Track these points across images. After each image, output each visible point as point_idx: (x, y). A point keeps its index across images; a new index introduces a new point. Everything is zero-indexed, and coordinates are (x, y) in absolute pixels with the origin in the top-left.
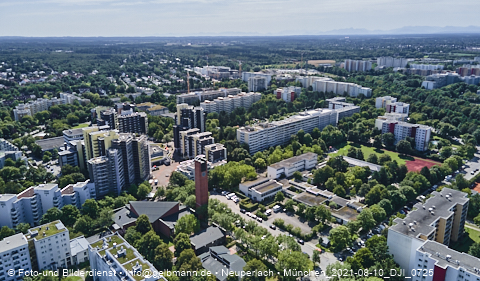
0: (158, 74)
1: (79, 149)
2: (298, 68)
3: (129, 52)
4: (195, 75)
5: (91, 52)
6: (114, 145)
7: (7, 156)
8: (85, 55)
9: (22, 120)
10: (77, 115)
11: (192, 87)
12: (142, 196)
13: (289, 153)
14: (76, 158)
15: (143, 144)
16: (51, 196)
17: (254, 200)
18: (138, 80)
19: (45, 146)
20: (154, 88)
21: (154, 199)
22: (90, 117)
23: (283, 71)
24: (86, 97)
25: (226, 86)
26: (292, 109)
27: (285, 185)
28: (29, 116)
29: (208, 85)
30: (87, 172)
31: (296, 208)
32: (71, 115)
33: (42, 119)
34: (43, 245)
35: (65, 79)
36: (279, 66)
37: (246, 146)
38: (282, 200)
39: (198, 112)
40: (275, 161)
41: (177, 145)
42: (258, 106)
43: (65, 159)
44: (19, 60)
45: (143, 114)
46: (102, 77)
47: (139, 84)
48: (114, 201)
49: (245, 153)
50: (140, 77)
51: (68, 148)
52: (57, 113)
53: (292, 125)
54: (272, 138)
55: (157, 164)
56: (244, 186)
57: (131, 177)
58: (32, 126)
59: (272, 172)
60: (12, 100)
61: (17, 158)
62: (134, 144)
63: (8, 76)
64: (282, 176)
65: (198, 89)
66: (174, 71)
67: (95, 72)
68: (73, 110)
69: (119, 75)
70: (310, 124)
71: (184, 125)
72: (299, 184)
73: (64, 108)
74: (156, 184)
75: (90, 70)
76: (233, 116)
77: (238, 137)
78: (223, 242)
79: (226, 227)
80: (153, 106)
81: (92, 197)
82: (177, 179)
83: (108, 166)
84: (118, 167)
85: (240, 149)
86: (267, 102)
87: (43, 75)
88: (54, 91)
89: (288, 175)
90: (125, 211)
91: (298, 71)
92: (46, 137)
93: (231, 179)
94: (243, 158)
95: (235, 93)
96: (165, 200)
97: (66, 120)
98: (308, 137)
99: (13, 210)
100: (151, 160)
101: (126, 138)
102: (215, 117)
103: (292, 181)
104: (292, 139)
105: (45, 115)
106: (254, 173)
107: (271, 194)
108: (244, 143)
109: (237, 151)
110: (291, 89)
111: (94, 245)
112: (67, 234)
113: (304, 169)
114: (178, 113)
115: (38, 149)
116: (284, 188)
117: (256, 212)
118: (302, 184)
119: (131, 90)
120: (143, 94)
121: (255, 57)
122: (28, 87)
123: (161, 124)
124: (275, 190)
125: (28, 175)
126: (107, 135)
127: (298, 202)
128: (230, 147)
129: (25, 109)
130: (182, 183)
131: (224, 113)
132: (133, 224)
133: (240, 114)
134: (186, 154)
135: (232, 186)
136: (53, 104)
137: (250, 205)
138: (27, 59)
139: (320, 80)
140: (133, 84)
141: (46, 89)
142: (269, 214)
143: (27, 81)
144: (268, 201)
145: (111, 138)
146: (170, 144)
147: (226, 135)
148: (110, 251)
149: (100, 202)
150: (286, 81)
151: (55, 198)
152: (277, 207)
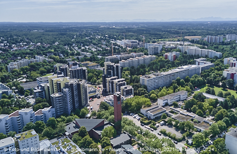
0: (94, 44)
1: (46, 88)
2: (179, 41)
3: (77, 31)
4: (117, 45)
5: (54, 32)
6: (66, 86)
7: (3, 93)
8: (51, 33)
9: (13, 72)
10: (45, 68)
11: (115, 52)
12: (83, 116)
13: (171, 91)
14: (44, 94)
15: (83, 85)
16: (29, 116)
17: (149, 118)
18: (83, 48)
19: (26, 87)
20: (92, 53)
21: (90, 118)
22: (53, 70)
23: (170, 42)
24: (51, 58)
25: (135, 52)
26: (174, 65)
27: (168, 110)
28: (17, 69)
29: (125, 51)
30: (50, 102)
31: (174, 123)
32: (42, 69)
33: (24, 71)
34: (23, 144)
35: (39, 47)
36: (167, 40)
37: (145, 87)
38: (165, 118)
39: (117, 66)
40: (162, 95)
41: (105, 86)
42: (154, 64)
43: (37, 94)
44: (11, 36)
45: (84, 68)
46: (61, 46)
47: (83, 51)
48: (66, 119)
49: (145, 91)
50: (84, 46)
51: (40, 88)
52: (33, 68)
53: (173, 75)
54: (161, 82)
55: (93, 97)
56: (143, 110)
57: (77, 105)
58: (18, 75)
59: (160, 102)
60: (7, 60)
61: (9, 94)
62: (78, 85)
63: (5, 46)
64: (167, 104)
65: (119, 53)
66: (104, 43)
67: (57, 43)
68: (43, 66)
69: (71, 45)
70: (184, 74)
71: (109, 74)
72: (176, 109)
73: (38, 65)
74: (91, 109)
75: (54, 42)
76: (138, 70)
77: (141, 82)
78: (130, 142)
79: (132, 134)
80: (91, 64)
81: (53, 116)
82: (104, 106)
83: (63, 99)
84: (69, 99)
85: (142, 89)
86: (159, 61)
87: (26, 45)
88: (32, 54)
89: (170, 104)
90: (72, 125)
91: (179, 43)
92: (26, 82)
93: (136, 106)
94: (143, 94)
95: (140, 56)
96: (97, 118)
97: (39, 72)
98: (182, 82)
99: (6, 124)
100: (89, 95)
101: (74, 81)
102: (128, 70)
103: (172, 107)
104: (173, 82)
105: (26, 69)
106: (150, 103)
107: (159, 115)
108: (144, 85)
109: (140, 90)
110: (174, 53)
111: (53, 144)
112: (38, 137)
113: (179, 100)
114: (105, 67)
115: (22, 88)
116: (167, 111)
117: (150, 125)
118: (178, 109)
119: (78, 54)
120: (85, 56)
121: (153, 34)
122: (17, 52)
123: (95, 74)
124: (162, 113)
125: (15, 104)
126: (62, 80)
127: (175, 120)
128: (136, 87)
129: (14, 65)
130: (106, 108)
131: (133, 67)
132: (77, 132)
133: (143, 68)
134: (110, 91)
135: (136, 110)
136: (31, 62)
137: (146, 121)
138: (16, 35)
139: (192, 48)
140: (79, 51)
141: (27, 53)
142: (158, 127)
143: (15, 48)
144: (157, 119)
145: (65, 82)
146: (100, 86)
147: (134, 80)
148: (63, 147)
149: (58, 119)
150: (171, 49)
151: (31, 117)
152: (163, 122)
